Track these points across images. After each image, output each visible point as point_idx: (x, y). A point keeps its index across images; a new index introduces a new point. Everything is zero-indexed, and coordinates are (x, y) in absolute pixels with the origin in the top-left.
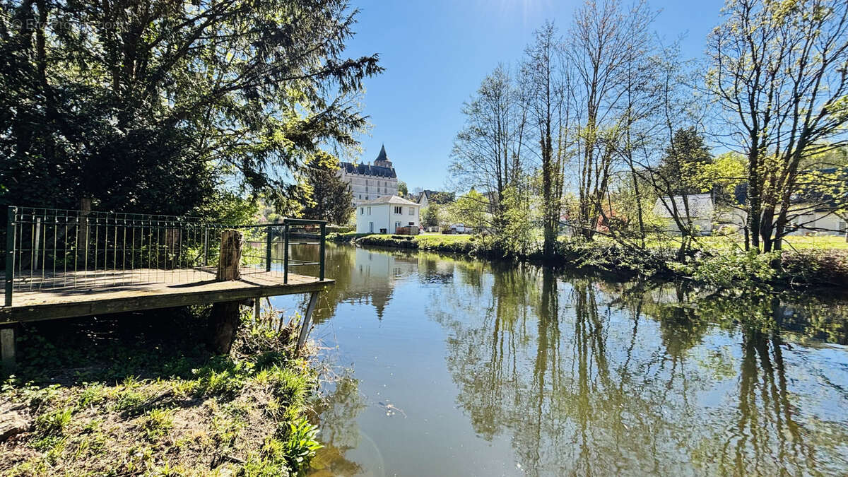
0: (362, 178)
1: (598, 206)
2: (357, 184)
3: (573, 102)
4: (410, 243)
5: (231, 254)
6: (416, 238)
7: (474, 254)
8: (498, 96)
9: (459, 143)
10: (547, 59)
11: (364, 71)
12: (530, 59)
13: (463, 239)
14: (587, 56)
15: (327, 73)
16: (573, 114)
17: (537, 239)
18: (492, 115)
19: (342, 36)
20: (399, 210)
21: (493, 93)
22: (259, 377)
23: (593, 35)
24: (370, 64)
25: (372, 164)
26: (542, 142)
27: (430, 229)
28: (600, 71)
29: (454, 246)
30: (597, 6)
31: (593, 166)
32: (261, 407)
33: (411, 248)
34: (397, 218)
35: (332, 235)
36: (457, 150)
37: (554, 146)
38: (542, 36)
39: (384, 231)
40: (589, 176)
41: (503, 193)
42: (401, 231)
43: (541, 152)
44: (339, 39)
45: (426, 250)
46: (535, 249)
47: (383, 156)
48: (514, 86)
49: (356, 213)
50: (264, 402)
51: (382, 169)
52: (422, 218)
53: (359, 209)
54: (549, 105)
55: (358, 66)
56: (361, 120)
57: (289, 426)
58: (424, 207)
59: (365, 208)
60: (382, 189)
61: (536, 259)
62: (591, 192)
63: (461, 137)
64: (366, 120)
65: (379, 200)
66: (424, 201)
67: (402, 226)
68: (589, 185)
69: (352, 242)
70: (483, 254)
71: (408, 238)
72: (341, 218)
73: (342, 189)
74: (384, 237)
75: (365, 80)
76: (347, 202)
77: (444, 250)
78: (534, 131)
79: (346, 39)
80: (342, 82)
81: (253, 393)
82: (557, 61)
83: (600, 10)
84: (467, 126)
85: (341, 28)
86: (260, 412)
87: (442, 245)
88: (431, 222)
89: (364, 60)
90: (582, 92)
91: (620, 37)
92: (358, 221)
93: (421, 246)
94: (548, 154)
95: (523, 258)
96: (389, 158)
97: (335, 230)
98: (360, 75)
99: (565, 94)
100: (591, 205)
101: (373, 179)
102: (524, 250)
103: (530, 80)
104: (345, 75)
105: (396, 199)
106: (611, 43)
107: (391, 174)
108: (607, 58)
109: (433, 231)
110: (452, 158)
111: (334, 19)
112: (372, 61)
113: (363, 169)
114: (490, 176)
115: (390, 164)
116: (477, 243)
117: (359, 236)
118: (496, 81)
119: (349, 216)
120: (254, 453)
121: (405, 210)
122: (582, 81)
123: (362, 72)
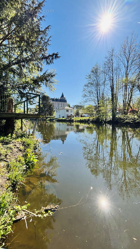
0: (57, 103)
1: (129, 105)
2: (55, 104)
3: (120, 73)
4: (71, 120)
5: (10, 106)
6: (73, 118)
7: (90, 122)
8: (96, 72)
9: (85, 88)
10: (112, 60)
11: (54, 58)
12: (106, 60)
13: (87, 118)
14: (125, 58)
15: (42, 59)
16: (120, 76)
17: (110, 117)
18: (95, 79)
19: (46, 45)
20: (67, 111)
21: (95, 72)
22: (17, 140)
23: (127, 51)
24: (56, 56)
25: (60, 98)
26: (111, 86)
27: (77, 116)
28: (129, 63)
29: (84, 120)
30: (128, 41)
31: (127, 93)
32: (17, 148)
33: (71, 121)
34: (67, 113)
35: (48, 119)
36: (84, 90)
37: (115, 87)
38: (110, 52)
39: (63, 117)
40: (126, 96)
41: (99, 102)
42: (68, 117)
43: (110, 90)
44: (46, 46)
45: (76, 121)
46: (109, 120)
47: (63, 96)
48: (102, 69)
49: (55, 112)
50: (18, 146)
51: (63, 100)
52: (74, 113)
53: (56, 111)
54: (113, 75)
55: (52, 56)
56: (54, 75)
57: (27, 154)
58: (75, 110)
59: (58, 111)
60: (63, 106)
61: (109, 122)
62: (127, 101)
63: (85, 86)
64: (55, 75)
65: (62, 108)
66: (75, 108)
67: (69, 115)
68: (126, 99)
69: (54, 121)
70: (93, 122)
71: (70, 118)
72: (51, 114)
73: (51, 105)
74: (64, 119)
75: (54, 60)
76: (52, 109)
77: (81, 121)
78: (108, 83)
79: (48, 47)
80: (47, 61)
81: (15, 144)
82: (115, 61)
83: (129, 42)
84: (87, 83)
85: (46, 43)
86: (17, 149)
87: (81, 120)
88: (77, 114)
89: (54, 54)
90: (123, 70)
91: (136, 51)
92: (56, 115)
93: (74, 120)
94: (113, 90)
95: (105, 122)
96: (64, 97)
97: (49, 117)
98: (53, 59)
99: (118, 70)
100: (127, 104)
101: (60, 103)
102: (106, 119)
103: (107, 67)
104: (48, 59)
105: (67, 108)
106: (133, 53)
107: (65, 101)
108: (132, 58)
109: (78, 117)
110: (83, 93)
111: (43, 39)
112: (56, 55)
113: (57, 100)
114: (95, 98)
115: (65, 98)
116: (91, 118)
117: (56, 119)
118: (96, 68)
119: (53, 113)
120: (13, 160)
121: (69, 111)
122: (123, 66)
123: (53, 58)
